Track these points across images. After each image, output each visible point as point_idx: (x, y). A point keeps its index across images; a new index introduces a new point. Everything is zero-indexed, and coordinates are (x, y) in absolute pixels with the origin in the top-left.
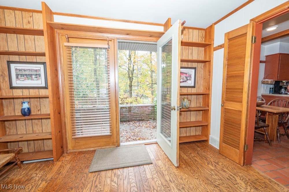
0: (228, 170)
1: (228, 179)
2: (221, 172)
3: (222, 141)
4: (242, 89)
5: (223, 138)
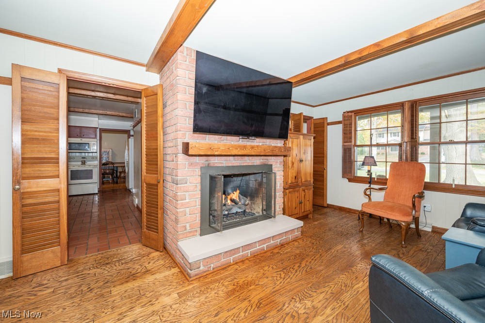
3: (20, 252)
4: (58, 159)
5: (23, 245)
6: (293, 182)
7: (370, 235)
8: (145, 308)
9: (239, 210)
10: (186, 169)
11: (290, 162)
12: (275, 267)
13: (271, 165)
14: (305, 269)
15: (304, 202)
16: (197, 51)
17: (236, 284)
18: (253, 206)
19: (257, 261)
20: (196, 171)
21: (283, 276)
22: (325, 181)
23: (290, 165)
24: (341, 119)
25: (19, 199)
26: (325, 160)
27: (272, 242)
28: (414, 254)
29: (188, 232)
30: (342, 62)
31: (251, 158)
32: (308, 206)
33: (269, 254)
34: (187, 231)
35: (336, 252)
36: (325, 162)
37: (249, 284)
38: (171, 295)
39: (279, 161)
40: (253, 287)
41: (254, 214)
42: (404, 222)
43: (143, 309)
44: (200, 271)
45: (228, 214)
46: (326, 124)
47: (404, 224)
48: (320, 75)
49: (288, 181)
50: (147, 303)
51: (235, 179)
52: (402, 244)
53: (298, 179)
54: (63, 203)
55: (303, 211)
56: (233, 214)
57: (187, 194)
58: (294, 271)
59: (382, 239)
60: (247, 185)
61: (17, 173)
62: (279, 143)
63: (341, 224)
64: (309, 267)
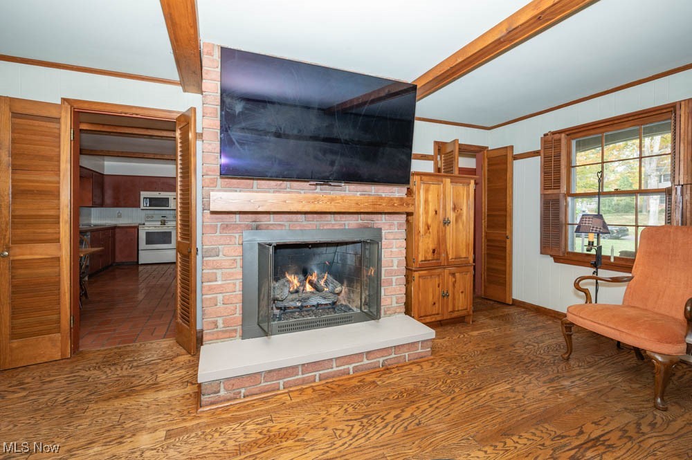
0: (53, 376)
1: (68, 384)
2: (45, 386)
3: (8, 336)
4: (58, 217)
5: (13, 328)
6: (428, 259)
7: (582, 371)
8: (108, 447)
9: (323, 302)
10: (218, 234)
11: (421, 225)
12: (350, 410)
13: (380, 229)
14: (405, 424)
15: (454, 294)
16: (221, 48)
17: (265, 432)
18: (352, 295)
19: (327, 393)
20: (235, 237)
21: (354, 431)
22: (508, 258)
23: (422, 230)
24: (538, 147)
25: (8, 268)
26: (508, 223)
27: (366, 361)
28: (682, 432)
29: (220, 331)
30: (502, 32)
31: (338, 216)
32: (462, 302)
33: (355, 382)
34: (219, 329)
35: (488, 397)
36: (508, 226)
37: (287, 435)
38: (157, 432)
39: (396, 222)
40: (290, 442)
41: (350, 309)
42: (660, 354)
43: (104, 447)
44: (220, 397)
45: (302, 306)
46: (510, 158)
47: (660, 358)
48: (466, 65)
49: (417, 257)
50: (116, 439)
51: (323, 249)
52: (655, 403)
53: (439, 254)
54: (65, 276)
55: (450, 309)
56: (313, 306)
57: (219, 272)
58: (380, 426)
59: (610, 382)
60: (344, 260)
61: (5, 235)
62: (398, 192)
63: (526, 341)
64: (417, 421)
